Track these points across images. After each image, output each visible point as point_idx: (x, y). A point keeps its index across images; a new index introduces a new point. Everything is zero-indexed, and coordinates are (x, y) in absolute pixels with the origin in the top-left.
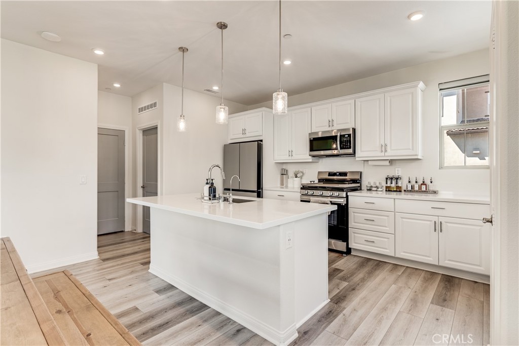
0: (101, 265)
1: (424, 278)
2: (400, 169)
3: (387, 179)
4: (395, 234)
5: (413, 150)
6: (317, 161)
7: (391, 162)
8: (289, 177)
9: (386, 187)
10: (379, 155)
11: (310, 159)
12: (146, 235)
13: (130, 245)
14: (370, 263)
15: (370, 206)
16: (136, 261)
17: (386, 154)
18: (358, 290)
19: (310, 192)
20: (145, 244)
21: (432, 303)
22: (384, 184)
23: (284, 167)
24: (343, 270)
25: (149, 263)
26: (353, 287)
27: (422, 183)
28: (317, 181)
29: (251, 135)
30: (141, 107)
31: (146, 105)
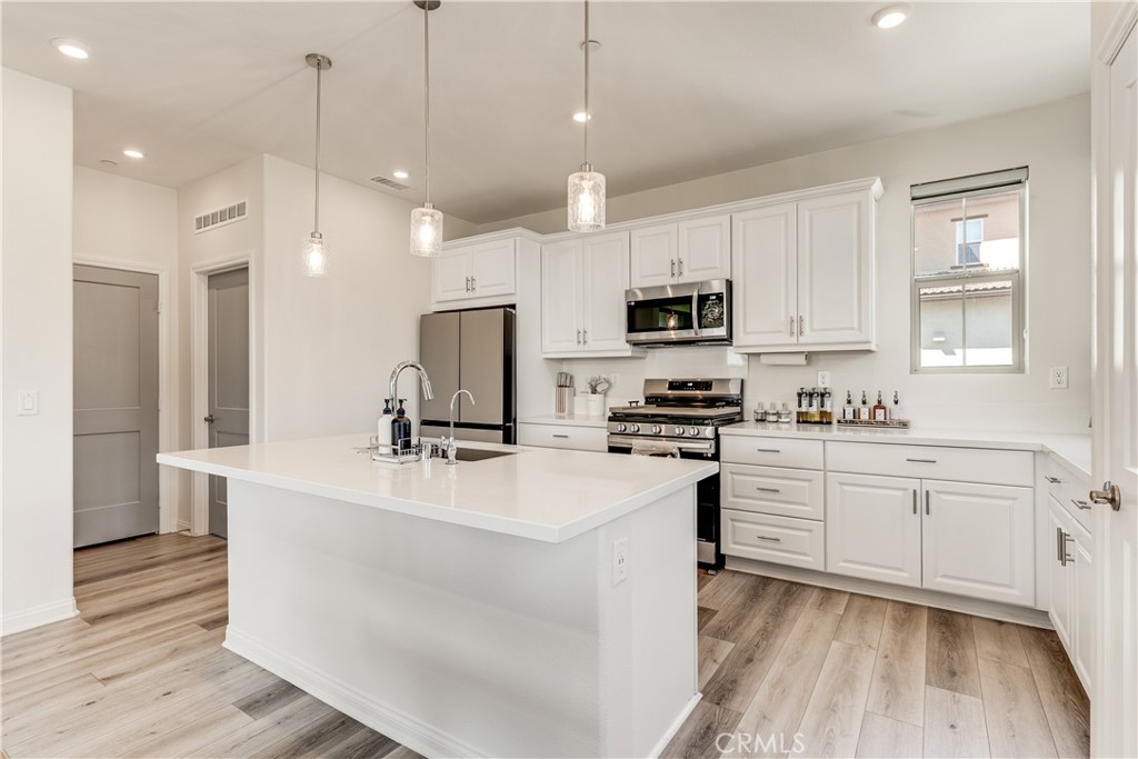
0: (85, 636)
1: (895, 619)
2: (827, 373)
3: (800, 395)
4: (825, 521)
5: (860, 330)
6: (643, 355)
7: (810, 356)
8: (578, 392)
9: (799, 414)
10: (784, 341)
11: (628, 351)
12: (217, 543)
13: (173, 573)
14: (772, 589)
15: (770, 458)
16: (187, 616)
17: (802, 339)
18: (761, 660)
19: (631, 427)
20: (215, 566)
21: (928, 682)
22: (794, 408)
23: (565, 368)
24: (717, 612)
25: (224, 620)
26: (747, 655)
27: (876, 403)
28: (642, 403)
29: (489, 292)
30: (202, 215)
31: (217, 209)
